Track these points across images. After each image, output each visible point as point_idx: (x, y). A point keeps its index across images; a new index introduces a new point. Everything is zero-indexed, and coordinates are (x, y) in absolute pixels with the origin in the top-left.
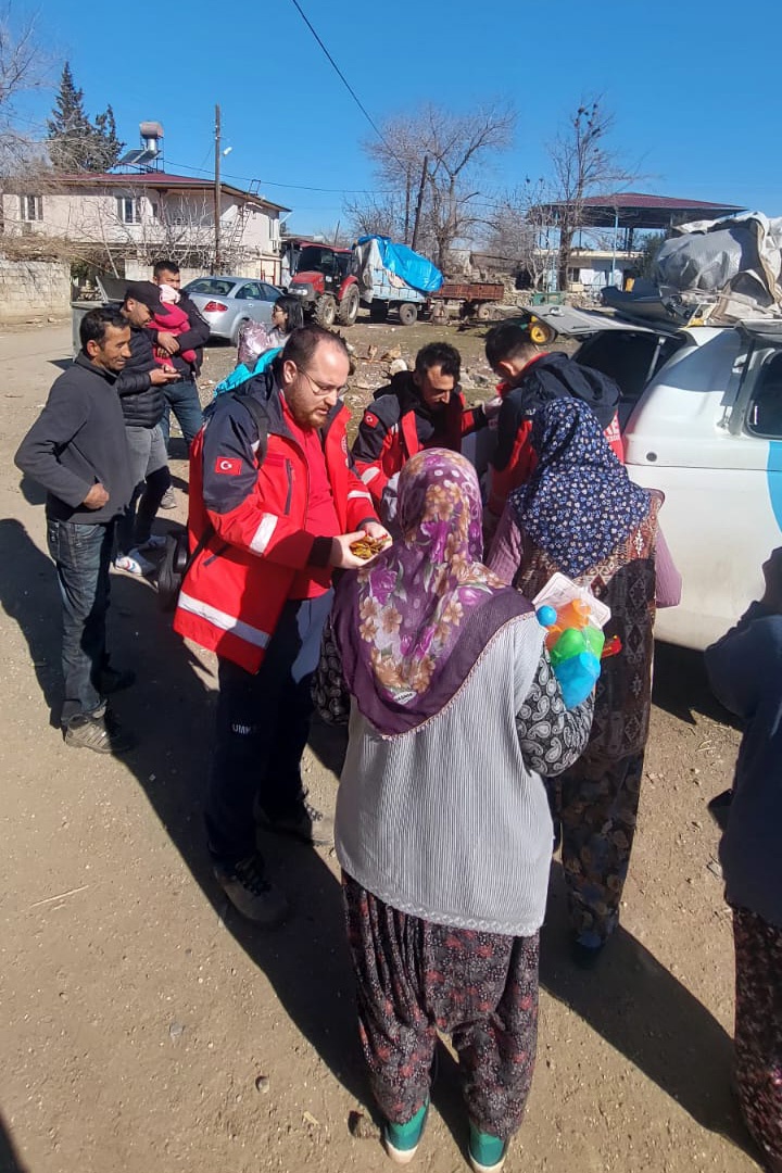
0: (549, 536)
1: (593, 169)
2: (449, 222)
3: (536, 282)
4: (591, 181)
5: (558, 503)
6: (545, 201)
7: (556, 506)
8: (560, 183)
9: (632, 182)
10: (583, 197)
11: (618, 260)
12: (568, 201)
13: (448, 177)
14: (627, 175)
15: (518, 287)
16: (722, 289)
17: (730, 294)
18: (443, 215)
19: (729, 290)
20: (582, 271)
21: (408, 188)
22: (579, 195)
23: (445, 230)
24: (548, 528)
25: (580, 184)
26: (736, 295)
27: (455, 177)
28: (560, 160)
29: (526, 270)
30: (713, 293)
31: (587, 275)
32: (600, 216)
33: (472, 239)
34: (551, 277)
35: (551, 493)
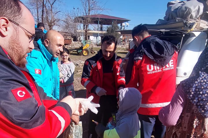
0: (198, 100)
1: (93, 6)
2: (52, 20)
3: (78, 39)
4: (92, 9)
5: (203, 86)
6: (79, 15)
7: (202, 87)
8: (84, 10)
9: (103, 11)
10: (90, 14)
11: (100, 34)
12: (86, 16)
13: (50, 6)
14: (102, 8)
15: (74, 41)
16: (198, 18)
17: (200, 20)
18: (50, 18)
19: (200, 19)
20: (90, 36)
21: (37, 9)
22: (89, 13)
23: (51, 23)
24: (198, 96)
25: (89, 10)
26: (202, 21)
27: (53, 6)
28: (83, 3)
29: (75, 36)
30: (195, 20)
31: (92, 38)
32: (95, 20)
33: (59, 26)
34: (82, 38)
35: (201, 82)
